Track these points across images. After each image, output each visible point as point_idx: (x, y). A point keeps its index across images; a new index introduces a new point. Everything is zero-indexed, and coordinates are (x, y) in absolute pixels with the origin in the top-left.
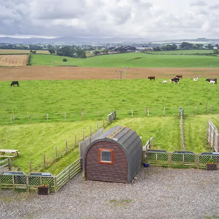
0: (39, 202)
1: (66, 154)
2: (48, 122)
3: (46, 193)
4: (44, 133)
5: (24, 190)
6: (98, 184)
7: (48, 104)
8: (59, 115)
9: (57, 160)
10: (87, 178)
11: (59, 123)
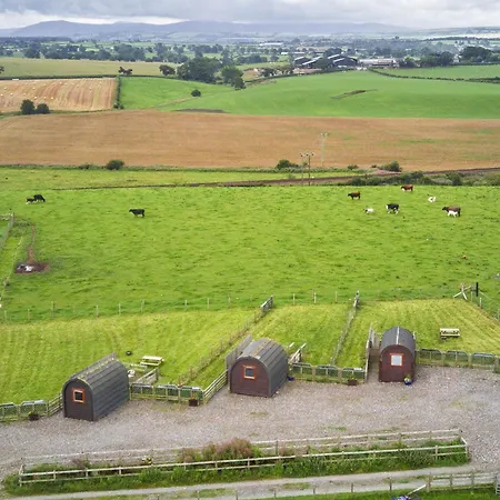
0: (191, 412)
1: (211, 362)
2: (187, 310)
3: (196, 405)
4: (183, 330)
5: (177, 402)
6: (242, 398)
7: (182, 272)
8: (199, 297)
9: (203, 369)
10: (232, 391)
11: (202, 313)
